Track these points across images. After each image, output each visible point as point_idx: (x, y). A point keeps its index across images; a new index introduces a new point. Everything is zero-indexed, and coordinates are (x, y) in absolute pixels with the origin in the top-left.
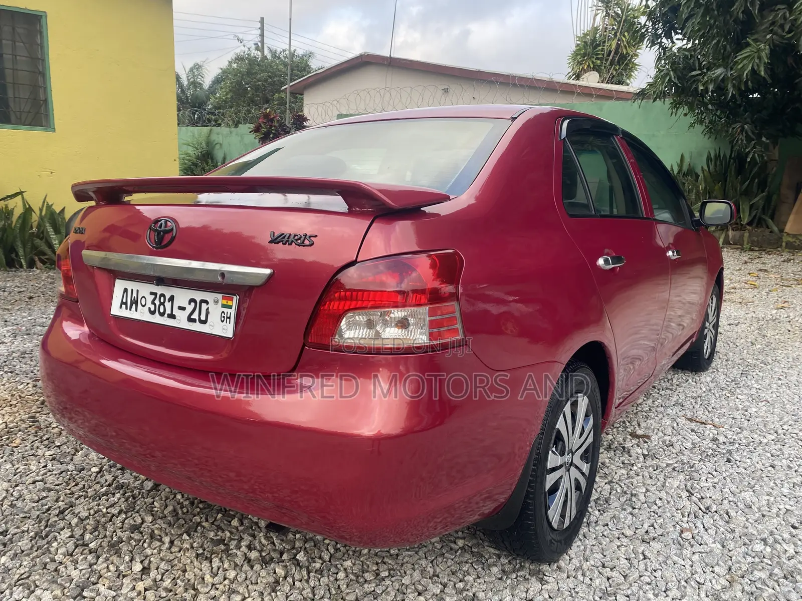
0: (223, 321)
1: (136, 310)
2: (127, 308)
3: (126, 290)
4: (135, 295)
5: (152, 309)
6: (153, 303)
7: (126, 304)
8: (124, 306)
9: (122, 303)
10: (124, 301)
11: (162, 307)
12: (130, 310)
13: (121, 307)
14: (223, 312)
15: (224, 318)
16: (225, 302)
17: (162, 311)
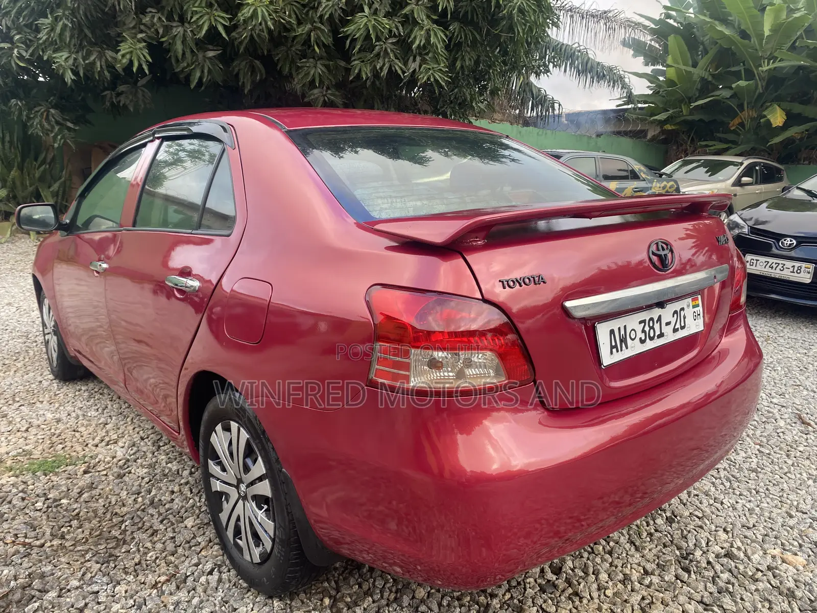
0: (695, 320)
1: (627, 348)
2: (617, 351)
3: (612, 332)
4: (622, 332)
5: (643, 338)
6: (643, 331)
7: (616, 346)
8: (614, 350)
9: (612, 347)
10: (613, 344)
11: (652, 331)
12: (621, 350)
13: (612, 353)
14: (695, 312)
15: (696, 316)
16: (694, 303)
17: (652, 335)
